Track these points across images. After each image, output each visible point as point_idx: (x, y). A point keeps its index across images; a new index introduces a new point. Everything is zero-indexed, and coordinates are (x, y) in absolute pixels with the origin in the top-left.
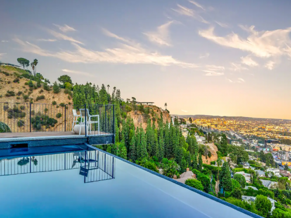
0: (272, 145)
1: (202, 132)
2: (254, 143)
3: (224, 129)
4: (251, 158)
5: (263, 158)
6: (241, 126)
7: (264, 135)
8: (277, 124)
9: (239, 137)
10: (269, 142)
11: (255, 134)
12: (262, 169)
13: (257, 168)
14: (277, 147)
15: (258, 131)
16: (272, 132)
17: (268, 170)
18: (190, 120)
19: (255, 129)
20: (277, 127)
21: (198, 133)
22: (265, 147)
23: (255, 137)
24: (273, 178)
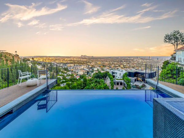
0: (67, 65)
1: (39, 63)
2: (61, 65)
3: (49, 61)
4: (62, 70)
5: (66, 69)
6: (56, 60)
7: (64, 62)
8: (68, 58)
9: (56, 64)
10: (67, 64)
11: (62, 62)
12: (66, 73)
13: (64, 73)
14: (69, 65)
15: (62, 60)
16: (67, 60)
17: (68, 73)
18: (33, 59)
19: (61, 60)
20: (69, 59)
21: (37, 64)
22: (65, 66)
23: (61, 63)
24: (69, 75)
